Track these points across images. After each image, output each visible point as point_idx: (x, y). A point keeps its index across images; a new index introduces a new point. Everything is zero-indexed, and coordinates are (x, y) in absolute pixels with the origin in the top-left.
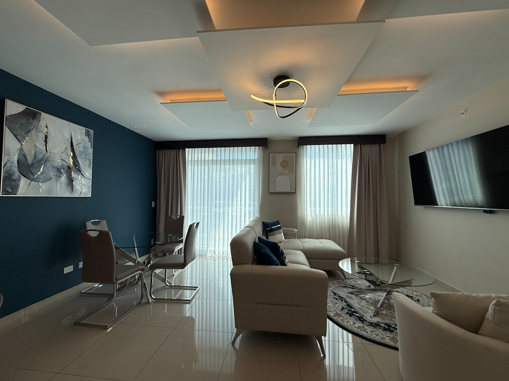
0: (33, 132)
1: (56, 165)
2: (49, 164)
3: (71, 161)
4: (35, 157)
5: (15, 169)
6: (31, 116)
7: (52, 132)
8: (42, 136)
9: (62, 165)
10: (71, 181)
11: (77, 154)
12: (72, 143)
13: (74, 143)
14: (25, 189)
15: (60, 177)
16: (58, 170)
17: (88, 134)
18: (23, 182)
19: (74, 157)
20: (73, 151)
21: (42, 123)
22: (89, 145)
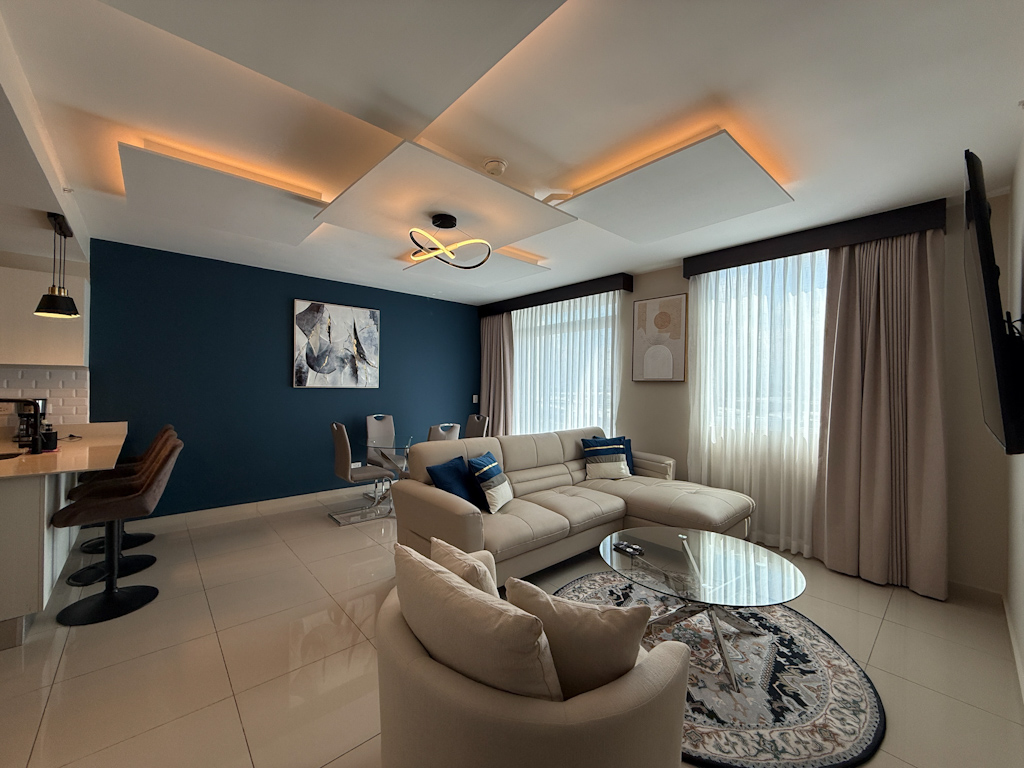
0: (318, 325)
1: (339, 355)
2: (332, 355)
3: (355, 349)
4: (320, 350)
5: (305, 363)
6: (316, 309)
7: (335, 322)
8: (325, 327)
9: (346, 354)
10: (355, 371)
11: (360, 341)
12: (355, 330)
13: (358, 330)
14: (313, 380)
15: (344, 367)
16: (342, 360)
17: (373, 316)
18: (311, 374)
19: (358, 345)
20: (357, 338)
21: (326, 315)
22: (374, 328)
